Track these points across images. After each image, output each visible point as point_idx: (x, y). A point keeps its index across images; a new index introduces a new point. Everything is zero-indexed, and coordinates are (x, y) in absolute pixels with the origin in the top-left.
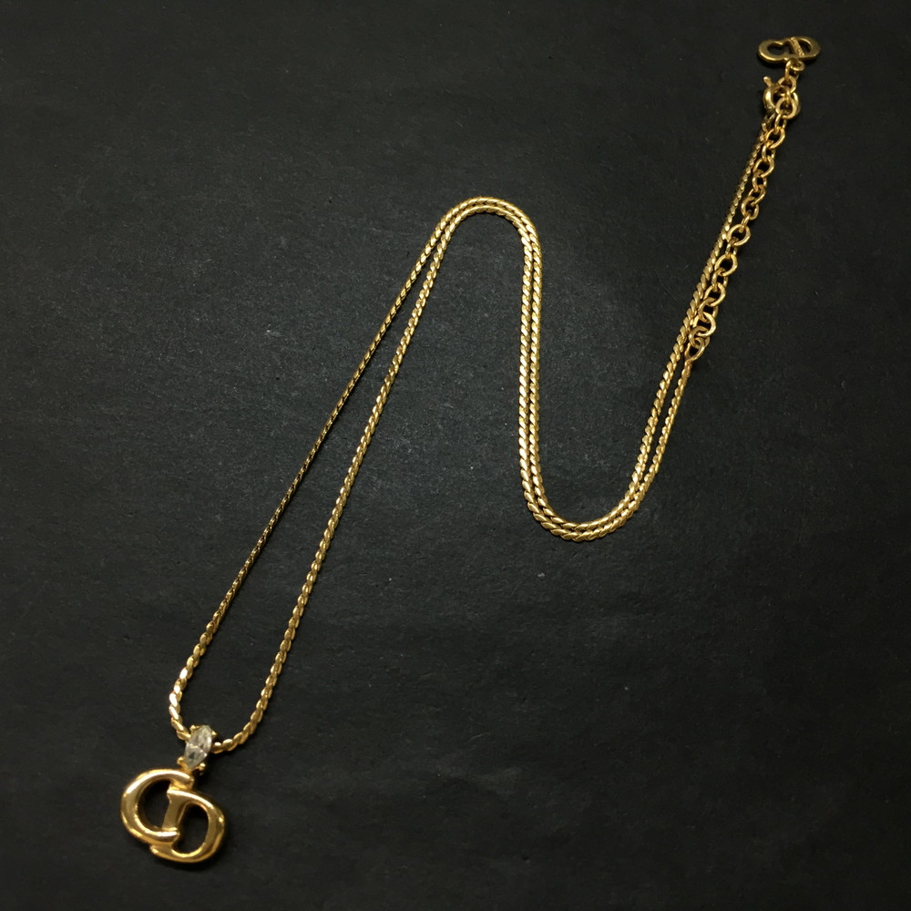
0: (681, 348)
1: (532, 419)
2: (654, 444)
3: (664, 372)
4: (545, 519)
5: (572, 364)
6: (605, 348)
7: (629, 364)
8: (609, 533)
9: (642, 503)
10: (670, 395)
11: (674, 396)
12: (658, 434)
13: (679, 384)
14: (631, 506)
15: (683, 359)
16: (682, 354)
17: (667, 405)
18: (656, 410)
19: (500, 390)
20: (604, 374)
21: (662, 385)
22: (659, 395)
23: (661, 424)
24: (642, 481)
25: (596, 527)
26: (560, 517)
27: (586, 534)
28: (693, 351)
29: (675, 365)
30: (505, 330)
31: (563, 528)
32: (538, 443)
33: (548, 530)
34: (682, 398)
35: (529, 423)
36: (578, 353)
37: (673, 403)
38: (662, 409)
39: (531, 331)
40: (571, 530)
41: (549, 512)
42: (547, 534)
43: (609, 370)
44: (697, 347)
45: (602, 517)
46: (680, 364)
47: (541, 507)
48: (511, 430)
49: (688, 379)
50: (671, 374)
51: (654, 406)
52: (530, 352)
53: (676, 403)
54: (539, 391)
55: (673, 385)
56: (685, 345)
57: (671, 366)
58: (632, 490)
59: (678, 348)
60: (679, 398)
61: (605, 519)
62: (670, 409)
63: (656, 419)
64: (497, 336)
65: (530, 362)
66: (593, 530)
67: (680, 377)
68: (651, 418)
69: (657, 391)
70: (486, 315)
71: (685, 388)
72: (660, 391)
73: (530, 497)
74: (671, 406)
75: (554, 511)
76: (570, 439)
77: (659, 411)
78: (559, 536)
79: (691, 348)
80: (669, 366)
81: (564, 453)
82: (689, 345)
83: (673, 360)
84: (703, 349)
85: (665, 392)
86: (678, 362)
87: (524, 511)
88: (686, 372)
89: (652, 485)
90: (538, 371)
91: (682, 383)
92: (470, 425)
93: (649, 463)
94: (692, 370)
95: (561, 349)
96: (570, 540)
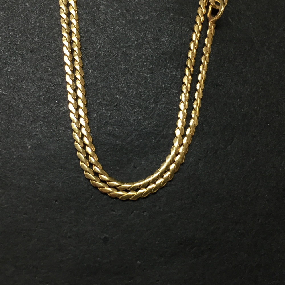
0: (204, 11)
1: (80, 94)
2: (191, 100)
3: (191, 34)
4: (101, 184)
5: (110, 39)
6: (137, 20)
7: (160, 31)
8: (160, 187)
9: (187, 155)
10: (199, 54)
11: (203, 54)
12: (193, 90)
13: (206, 42)
14: (177, 158)
15: (207, 20)
16: (205, 16)
17: (198, 63)
18: (189, 69)
19: (48, 71)
20: (139, 43)
21: (192, 46)
22: (190, 55)
23: (194, 81)
24: (184, 135)
25: (149, 184)
26: (116, 180)
27: (140, 191)
28: (215, 12)
29: (200, 27)
30: (47, 17)
31: (118, 190)
32: (87, 115)
33: (106, 194)
34: (210, 55)
35: (76, 98)
36: (114, 28)
37: (203, 61)
38: (193, 67)
39: (69, 14)
40: (126, 190)
41: (105, 177)
42: (105, 197)
43: (143, 39)
44: (217, 7)
45: (153, 173)
46: (205, 25)
47: (96, 174)
48: (62, 107)
49: (213, 37)
50: (198, 35)
51: (187, 66)
52: (70, 33)
53: (205, 60)
54: (82, 67)
55: (201, 44)
56: (207, 8)
57: (197, 28)
58: (176, 144)
59: (201, 11)
60: (207, 55)
61: (155, 175)
62: (201, 67)
63: (190, 77)
64: (39, 22)
65: (71, 42)
66: (146, 187)
67: (206, 36)
68: (186, 77)
69: (188, 52)
70: (28, 5)
71: (212, 46)
72: (190, 52)
73: (86, 166)
74: (201, 63)
75: (110, 176)
76: (116, 106)
77: (192, 69)
78: (116, 197)
79: (212, 9)
80: (196, 29)
81: (113, 120)
82: (210, 7)
83: (198, 22)
84: (223, 8)
85: (195, 51)
86: (202, 24)
87: (82, 179)
88: (211, 31)
89: (193, 137)
90: (80, 49)
91: (208, 42)
92: (24, 107)
93: (188, 117)
94: (215, 29)
95: (99, 26)
96: (127, 199)
